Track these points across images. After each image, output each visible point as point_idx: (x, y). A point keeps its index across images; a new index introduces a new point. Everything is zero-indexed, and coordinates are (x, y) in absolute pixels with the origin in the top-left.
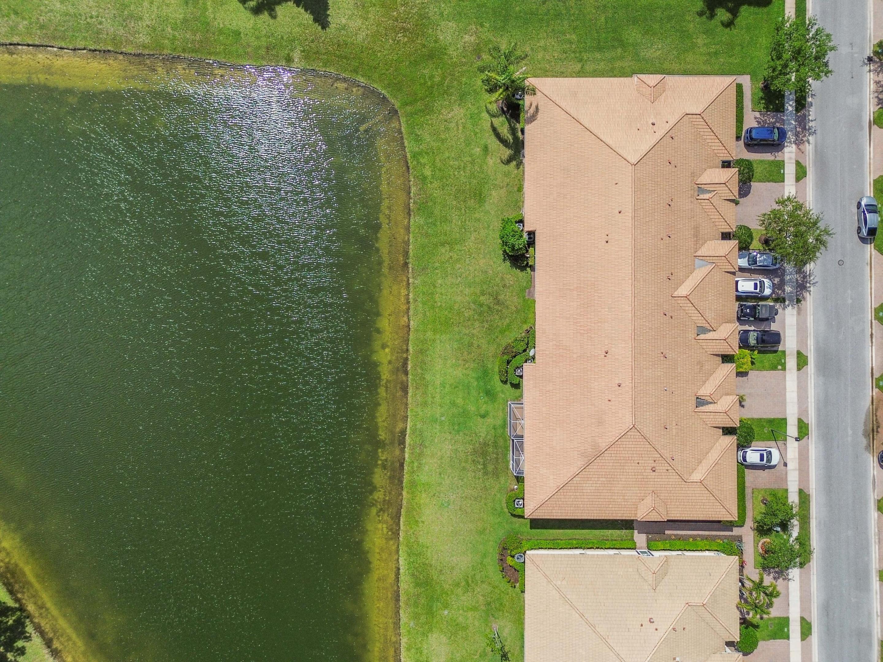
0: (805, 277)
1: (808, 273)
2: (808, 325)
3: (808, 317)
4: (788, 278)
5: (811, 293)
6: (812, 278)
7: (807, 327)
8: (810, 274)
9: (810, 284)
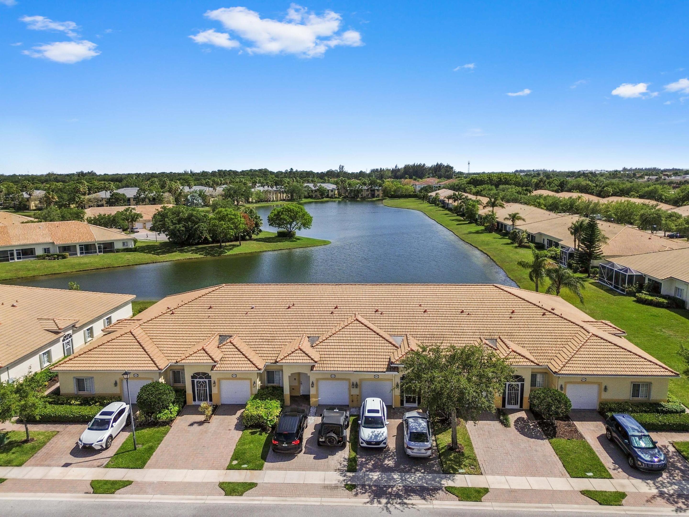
0: (398, 496)
1: (405, 501)
2: (303, 499)
3: (319, 499)
4: (396, 476)
5: (368, 505)
6: (398, 506)
7: (299, 496)
8: (406, 504)
9: (387, 503)
